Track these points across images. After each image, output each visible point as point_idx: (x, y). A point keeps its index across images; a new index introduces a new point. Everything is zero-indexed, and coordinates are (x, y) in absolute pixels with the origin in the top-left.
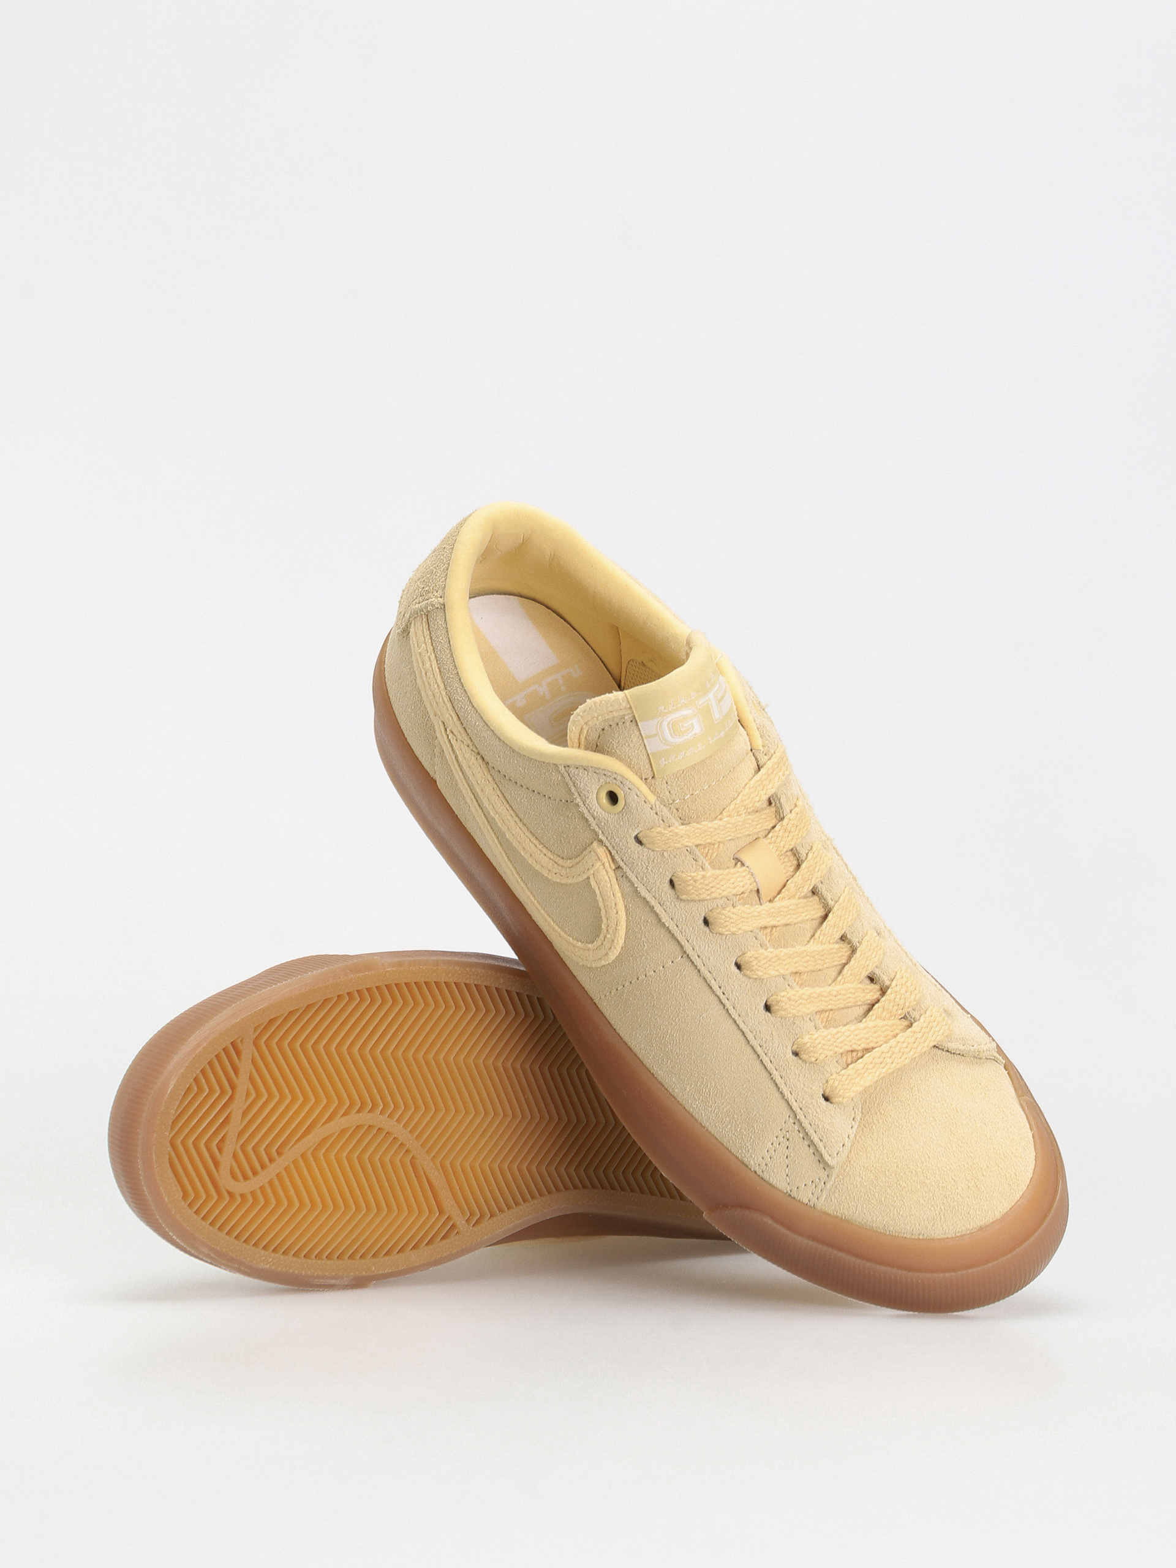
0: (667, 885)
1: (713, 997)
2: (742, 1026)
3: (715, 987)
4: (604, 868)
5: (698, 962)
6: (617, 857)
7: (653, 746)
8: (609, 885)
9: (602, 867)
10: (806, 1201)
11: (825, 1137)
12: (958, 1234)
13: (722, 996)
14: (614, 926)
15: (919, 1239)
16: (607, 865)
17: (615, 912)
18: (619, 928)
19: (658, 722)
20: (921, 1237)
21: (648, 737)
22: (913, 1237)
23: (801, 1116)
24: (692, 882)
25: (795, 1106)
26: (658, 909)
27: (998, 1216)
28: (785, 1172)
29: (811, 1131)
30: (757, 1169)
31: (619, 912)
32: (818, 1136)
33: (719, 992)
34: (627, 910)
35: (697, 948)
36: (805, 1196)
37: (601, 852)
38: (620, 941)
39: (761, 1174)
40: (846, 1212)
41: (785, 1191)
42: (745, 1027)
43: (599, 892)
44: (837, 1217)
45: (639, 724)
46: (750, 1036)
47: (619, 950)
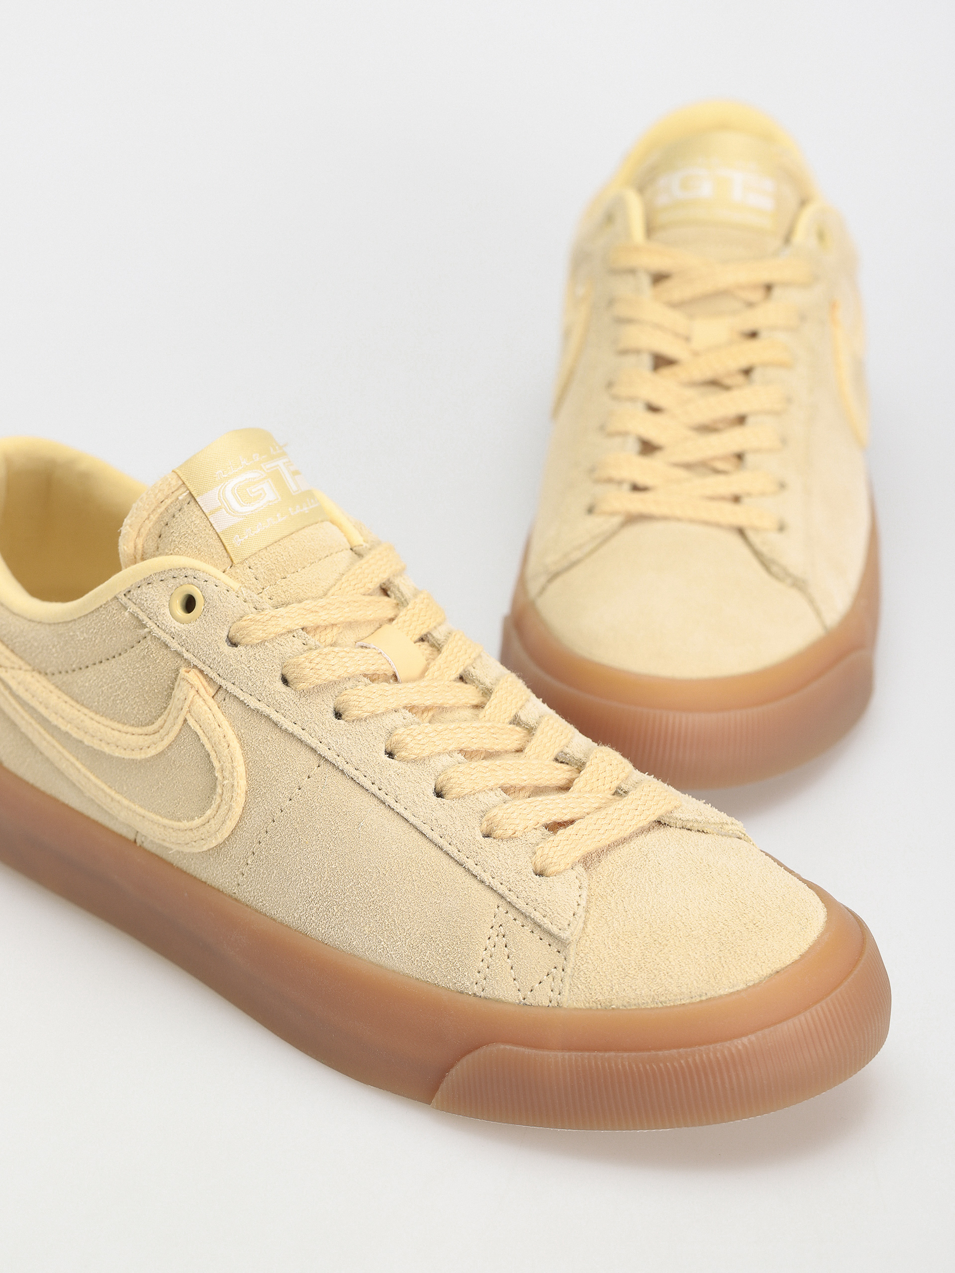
0: (280, 684)
1: (366, 798)
2: (412, 819)
3: (367, 783)
4: (200, 696)
5: (340, 762)
6: (213, 675)
7: (221, 522)
8: (211, 716)
9: (198, 696)
10: (546, 1003)
11: (548, 910)
12: (751, 984)
13: (378, 793)
14: (230, 765)
15: (701, 1001)
16: (202, 691)
17: (227, 746)
18: (235, 764)
19: (219, 491)
20: (704, 998)
21: (212, 513)
22: (693, 1000)
23: (512, 897)
24: (307, 663)
25: (502, 889)
26: (275, 716)
27: (796, 956)
28: (511, 976)
29: (529, 910)
30: (476, 989)
31: (231, 744)
32: (539, 912)
33: (374, 789)
34: (240, 739)
35: (333, 744)
36: (542, 997)
37: (193, 677)
38: (242, 784)
39: (482, 994)
40: (601, 998)
41: (517, 1001)
42: (417, 819)
43: (201, 731)
44: (591, 1009)
45: (198, 500)
46: (426, 829)
47: (243, 795)
